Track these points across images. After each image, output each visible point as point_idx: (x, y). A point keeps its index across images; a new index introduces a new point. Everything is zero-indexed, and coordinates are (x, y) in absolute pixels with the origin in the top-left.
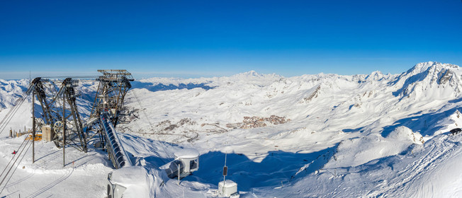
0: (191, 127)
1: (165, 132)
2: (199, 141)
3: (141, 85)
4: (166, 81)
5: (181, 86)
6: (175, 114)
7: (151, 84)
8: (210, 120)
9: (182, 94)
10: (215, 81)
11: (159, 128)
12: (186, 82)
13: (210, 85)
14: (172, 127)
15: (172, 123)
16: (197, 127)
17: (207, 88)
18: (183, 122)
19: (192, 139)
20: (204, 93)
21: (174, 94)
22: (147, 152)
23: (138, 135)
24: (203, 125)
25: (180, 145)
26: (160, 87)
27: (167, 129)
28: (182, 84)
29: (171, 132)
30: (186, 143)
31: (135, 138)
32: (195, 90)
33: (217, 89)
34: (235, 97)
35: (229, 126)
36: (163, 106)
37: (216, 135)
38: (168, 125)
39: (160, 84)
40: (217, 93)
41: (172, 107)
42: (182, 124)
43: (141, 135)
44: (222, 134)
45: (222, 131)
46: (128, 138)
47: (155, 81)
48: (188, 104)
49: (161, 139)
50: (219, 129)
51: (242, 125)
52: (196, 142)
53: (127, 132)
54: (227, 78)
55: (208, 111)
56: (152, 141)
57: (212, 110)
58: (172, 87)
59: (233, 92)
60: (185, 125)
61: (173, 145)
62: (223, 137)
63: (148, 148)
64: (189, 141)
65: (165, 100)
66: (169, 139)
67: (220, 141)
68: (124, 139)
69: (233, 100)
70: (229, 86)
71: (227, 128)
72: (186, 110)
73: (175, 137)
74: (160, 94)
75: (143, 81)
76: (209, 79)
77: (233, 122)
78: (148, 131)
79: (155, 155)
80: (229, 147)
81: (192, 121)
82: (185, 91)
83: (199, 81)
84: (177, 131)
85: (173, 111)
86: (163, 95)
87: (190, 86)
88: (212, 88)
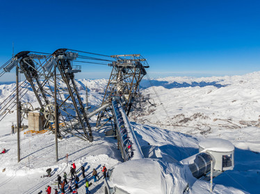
0: (203, 121)
1: (179, 124)
2: (211, 134)
3: (157, 83)
4: (179, 80)
5: (194, 84)
6: (189, 108)
7: (167, 82)
8: (223, 116)
9: (195, 91)
10: (227, 79)
11: (174, 120)
12: (199, 80)
13: (222, 83)
14: (186, 120)
15: (186, 117)
16: (210, 122)
17: (219, 86)
18: (196, 116)
19: (205, 132)
20: (216, 91)
21: (188, 91)
22: (164, 141)
23: (155, 126)
24: (216, 120)
25: (194, 136)
26: (175, 85)
27: (181, 121)
28: (195, 82)
29: (185, 124)
30: (199, 135)
31: (153, 128)
32: (207, 88)
33: (229, 87)
34: (248, 95)
35: (242, 123)
36: (178, 101)
37: (229, 131)
38: (182, 118)
39: (175, 83)
40: (230, 91)
41: (186, 102)
42: (195, 118)
43: (159, 126)
44: (234, 130)
45: (235, 127)
46: (147, 129)
47: (170, 80)
48: (200, 100)
49: (176, 130)
50: (231, 125)
51: (257, 123)
52: (208, 135)
53: (146, 123)
54: (240, 77)
55: (220, 108)
56: (168, 132)
57: (224, 107)
58: (185, 85)
59: (246, 90)
60: (198, 119)
61: (187, 136)
62: (236, 133)
63: (165, 138)
64: (202, 133)
65: (179, 97)
66: (184, 130)
67: (233, 136)
68: (144, 130)
69: (246, 98)
70: (242, 84)
71: (240, 125)
72: (198, 105)
73: (189, 129)
74: (174, 91)
75: (160, 80)
76: (220, 78)
77: (246, 119)
78: (164, 123)
79: (171, 143)
80: (242, 143)
81: (204, 115)
82: (197, 89)
83: (211, 80)
84: (191, 124)
85: (187, 106)
86: (178, 92)
87: (203, 84)
88: (223, 86)
